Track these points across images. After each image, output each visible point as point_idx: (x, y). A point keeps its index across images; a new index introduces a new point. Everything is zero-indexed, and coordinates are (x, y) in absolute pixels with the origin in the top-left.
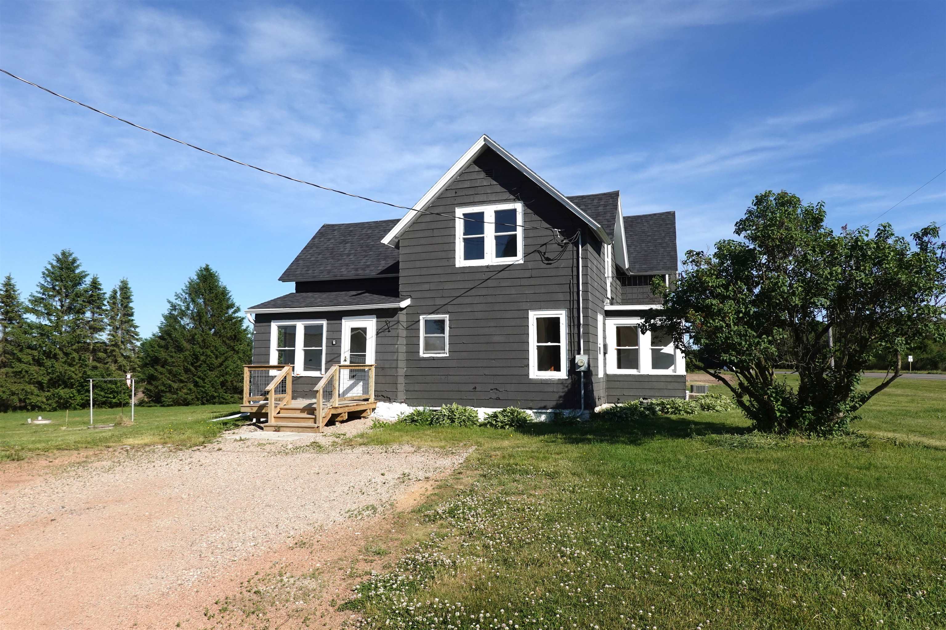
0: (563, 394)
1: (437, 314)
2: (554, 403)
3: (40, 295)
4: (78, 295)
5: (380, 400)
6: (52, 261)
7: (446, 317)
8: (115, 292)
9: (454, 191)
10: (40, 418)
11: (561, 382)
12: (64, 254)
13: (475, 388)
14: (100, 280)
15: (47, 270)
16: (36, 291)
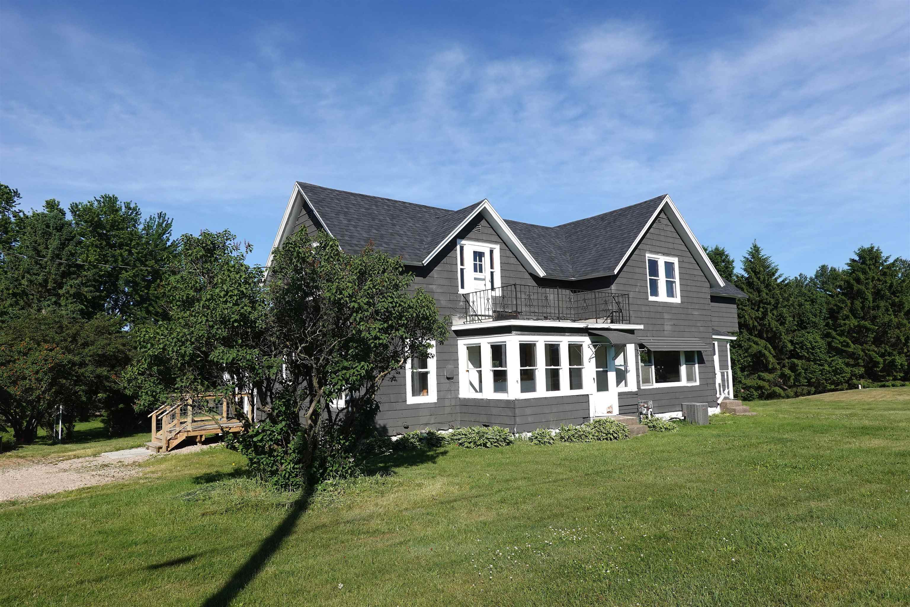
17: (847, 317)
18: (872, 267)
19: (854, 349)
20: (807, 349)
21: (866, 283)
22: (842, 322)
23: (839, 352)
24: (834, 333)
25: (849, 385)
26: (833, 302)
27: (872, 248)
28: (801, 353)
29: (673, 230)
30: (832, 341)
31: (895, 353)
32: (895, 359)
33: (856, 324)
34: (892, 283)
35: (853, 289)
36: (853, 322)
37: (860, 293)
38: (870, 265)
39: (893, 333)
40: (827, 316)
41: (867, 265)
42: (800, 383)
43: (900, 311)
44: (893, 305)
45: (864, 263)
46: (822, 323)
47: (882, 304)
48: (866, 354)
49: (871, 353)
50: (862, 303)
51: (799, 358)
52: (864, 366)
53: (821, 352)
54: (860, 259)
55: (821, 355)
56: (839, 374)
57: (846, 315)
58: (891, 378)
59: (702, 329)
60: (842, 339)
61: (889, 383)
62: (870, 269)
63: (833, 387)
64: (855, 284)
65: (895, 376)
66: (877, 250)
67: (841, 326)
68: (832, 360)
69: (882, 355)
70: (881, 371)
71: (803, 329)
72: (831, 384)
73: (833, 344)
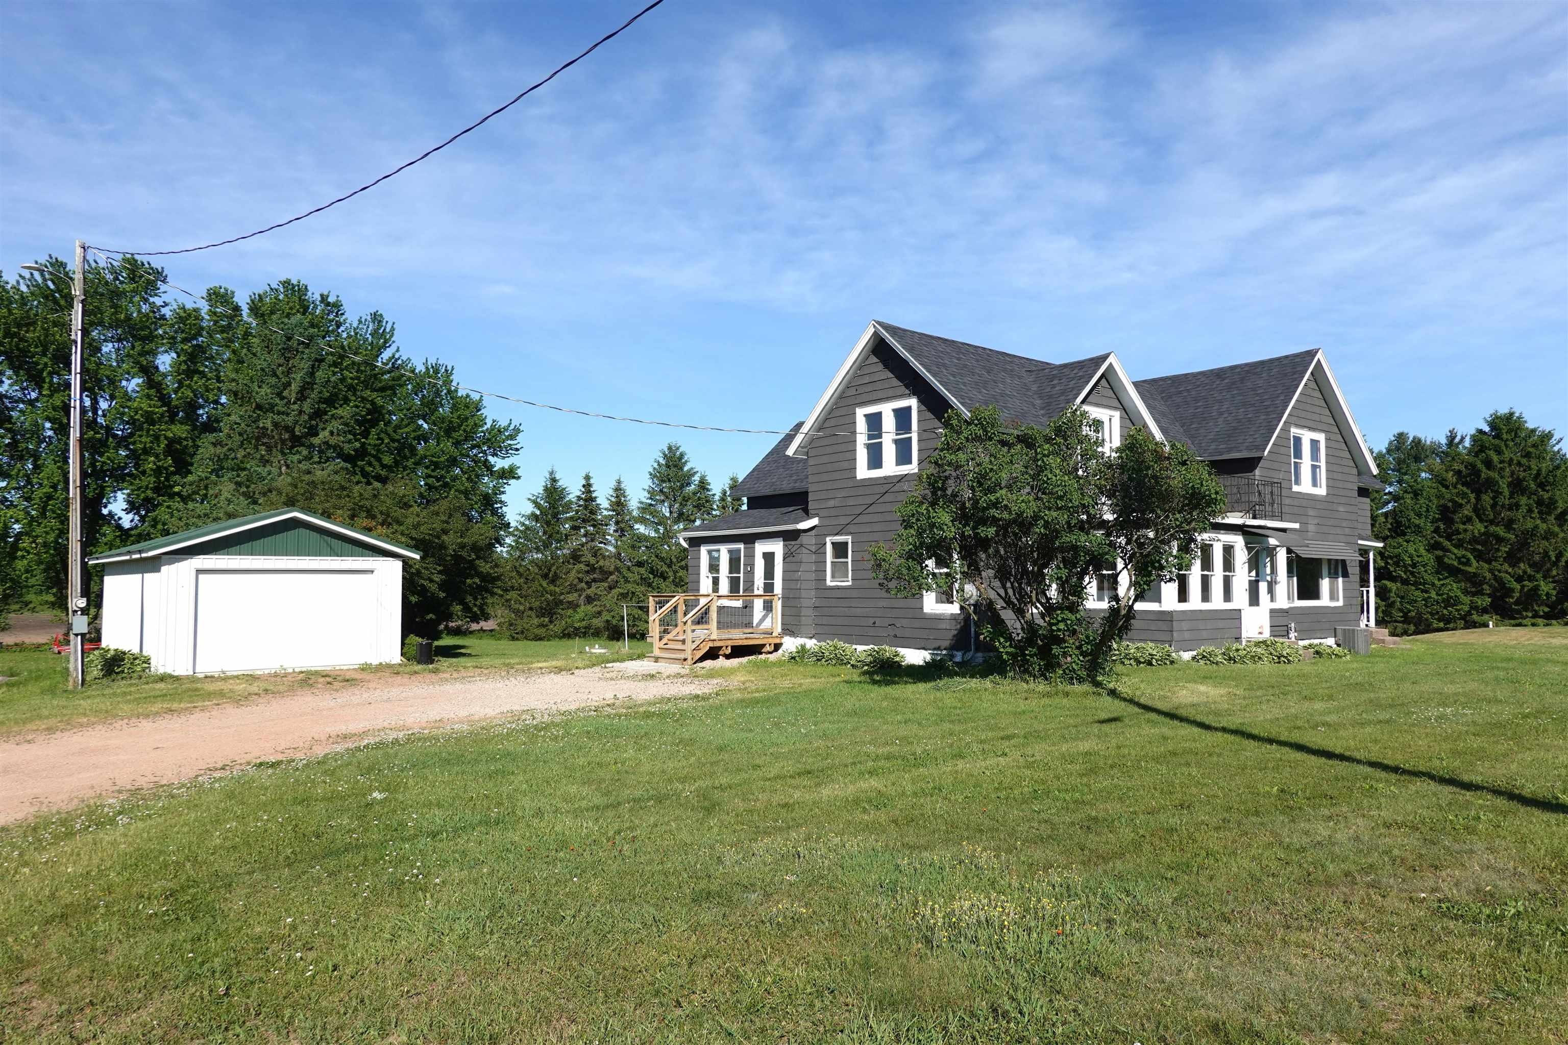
0: (956, 632)
1: (841, 535)
2: (947, 643)
3: (649, 501)
4: (686, 499)
5: (787, 635)
6: (658, 459)
7: (849, 539)
8: (724, 493)
9: (854, 389)
10: (597, 646)
11: (954, 617)
12: (670, 448)
13: (874, 623)
14: (709, 479)
15: (654, 469)
16: (644, 497)
17: (1469, 520)
18: (1511, 444)
19: (1477, 568)
20: (1405, 566)
21: (1501, 468)
22: (1462, 527)
23: (1454, 572)
24: (1447, 543)
25: (1466, 622)
26: (1448, 496)
27: (1512, 414)
28: (1395, 571)
29: (1321, 396)
30: (1445, 555)
31: (1539, 576)
32: (1539, 585)
33: (1483, 530)
34: (1539, 470)
35: (1480, 476)
36: (1479, 527)
37: (1490, 484)
38: (1507, 440)
39: (1538, 546)
40: (1437, 516)
41: (1502, 439)
42: (1391, 617)
43: (1549, 514)
44: (1540, 503)
45: (1498, 436)
46: (1430, 527)
47: (1524, 500)
48: (1496, 578)
49: (1503, 575)
50: (1494, 498)
51: (1393, 579)
52: (1489, 595)
53: (1426, 571)
54: (1492, 430)
55: (1427, 577)
56: (1453, 606)
57: (1467, 516)
58: (1530, 614)
59: (1347, 531)
60: (1460, 552)
61: (1527, 621)
62: (1507, 446)
63: (1441, 625)
64: (1484, 469)
65: (1535, 611)
66: (1519, 418)
67: (1459, 533)
68: (1443, 585)
69: (1519, 579)
70: (1516, 603)
71: (1399, 535)
72: (1439, 620)
73: (1446, 560)
